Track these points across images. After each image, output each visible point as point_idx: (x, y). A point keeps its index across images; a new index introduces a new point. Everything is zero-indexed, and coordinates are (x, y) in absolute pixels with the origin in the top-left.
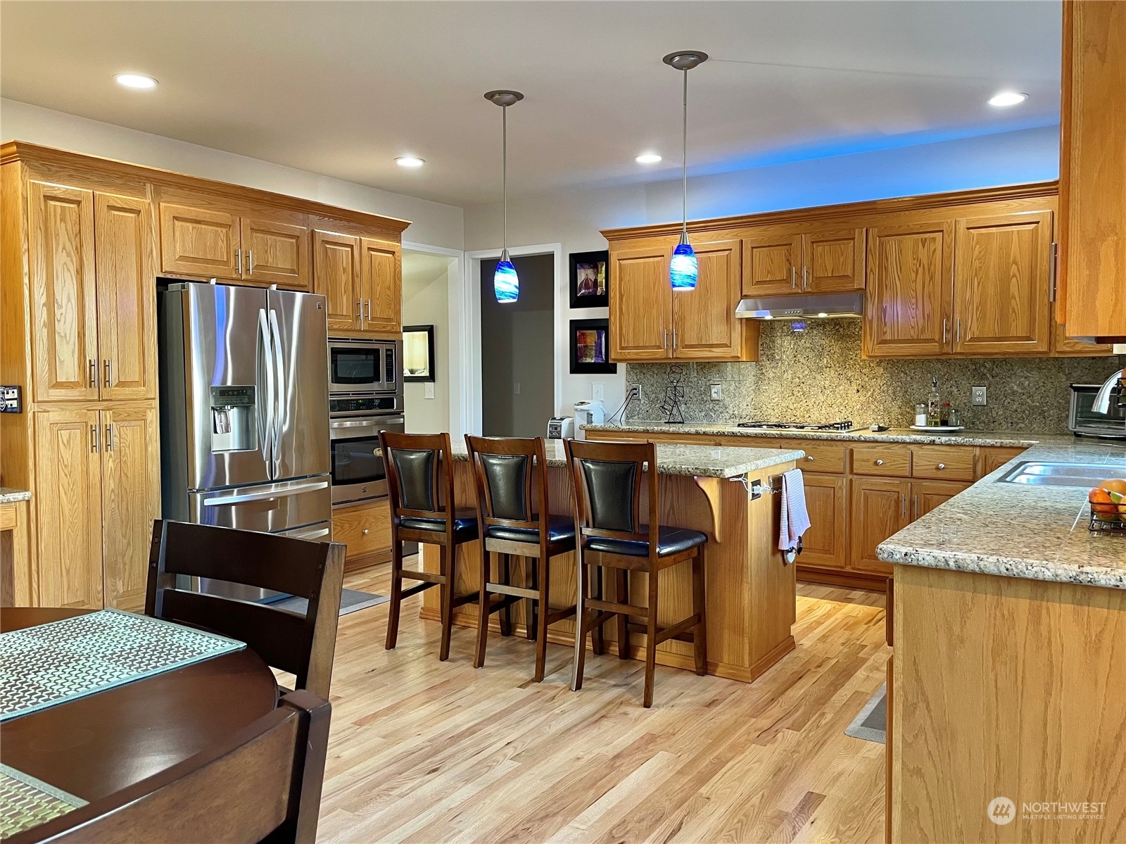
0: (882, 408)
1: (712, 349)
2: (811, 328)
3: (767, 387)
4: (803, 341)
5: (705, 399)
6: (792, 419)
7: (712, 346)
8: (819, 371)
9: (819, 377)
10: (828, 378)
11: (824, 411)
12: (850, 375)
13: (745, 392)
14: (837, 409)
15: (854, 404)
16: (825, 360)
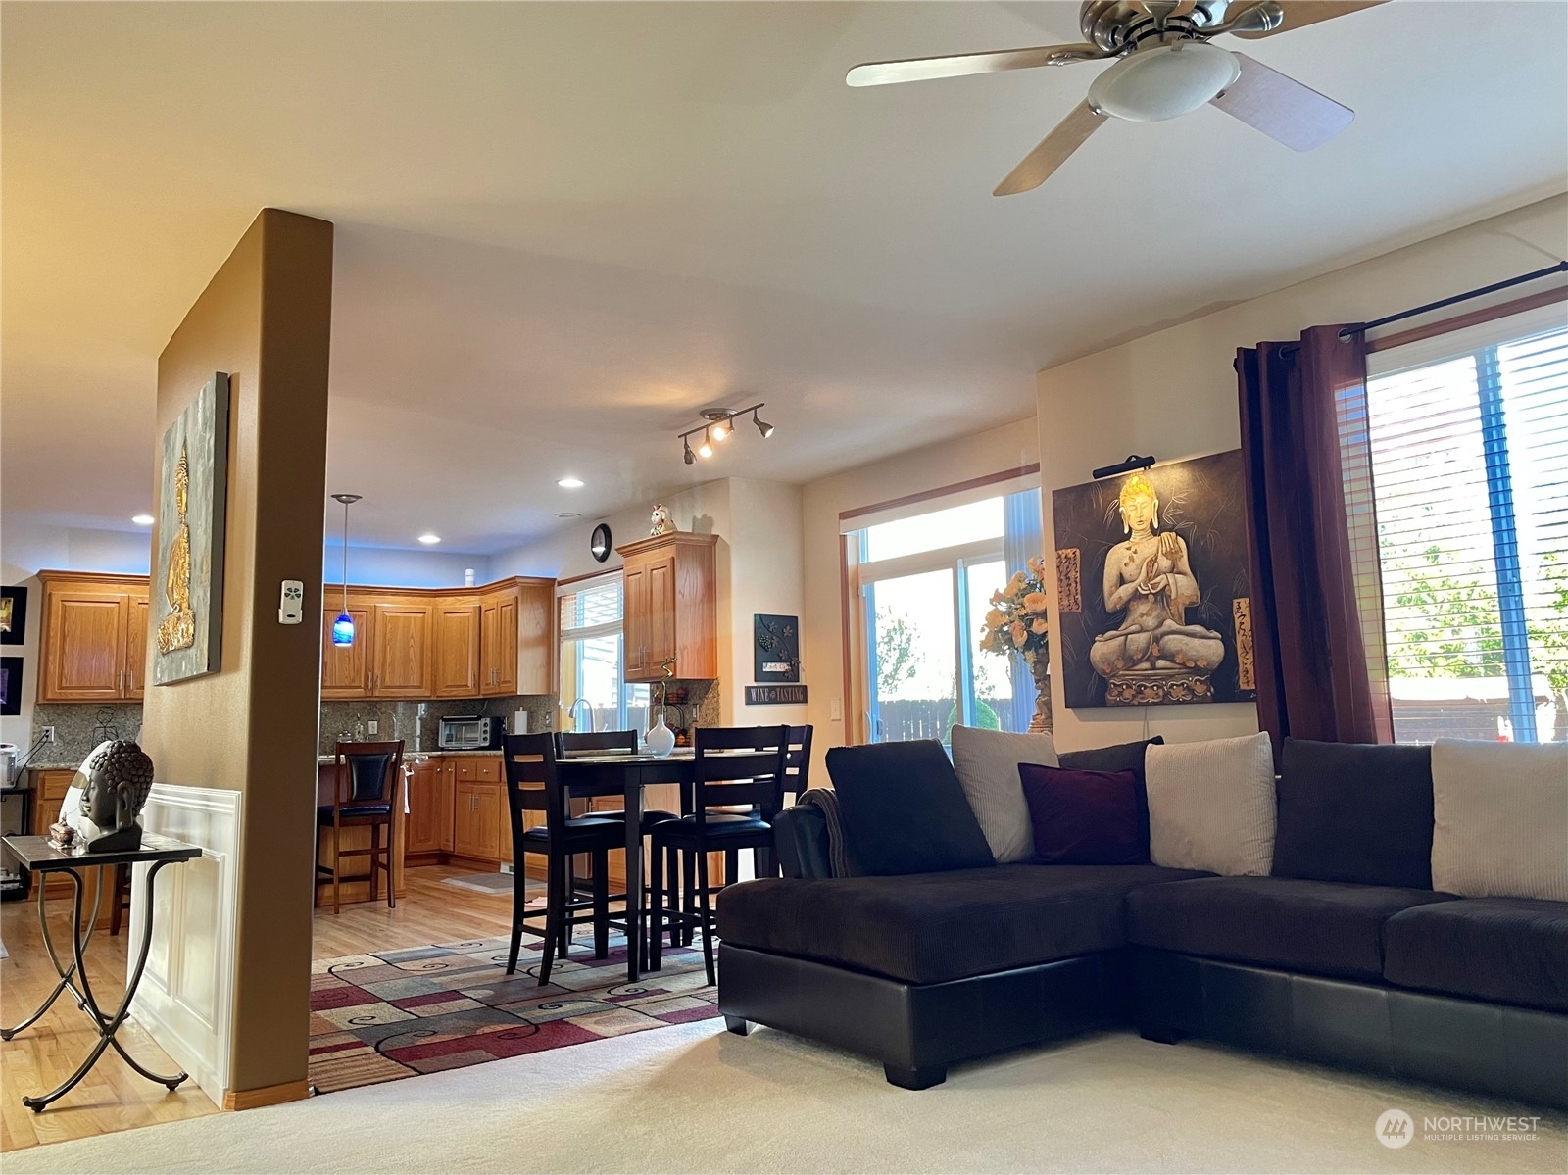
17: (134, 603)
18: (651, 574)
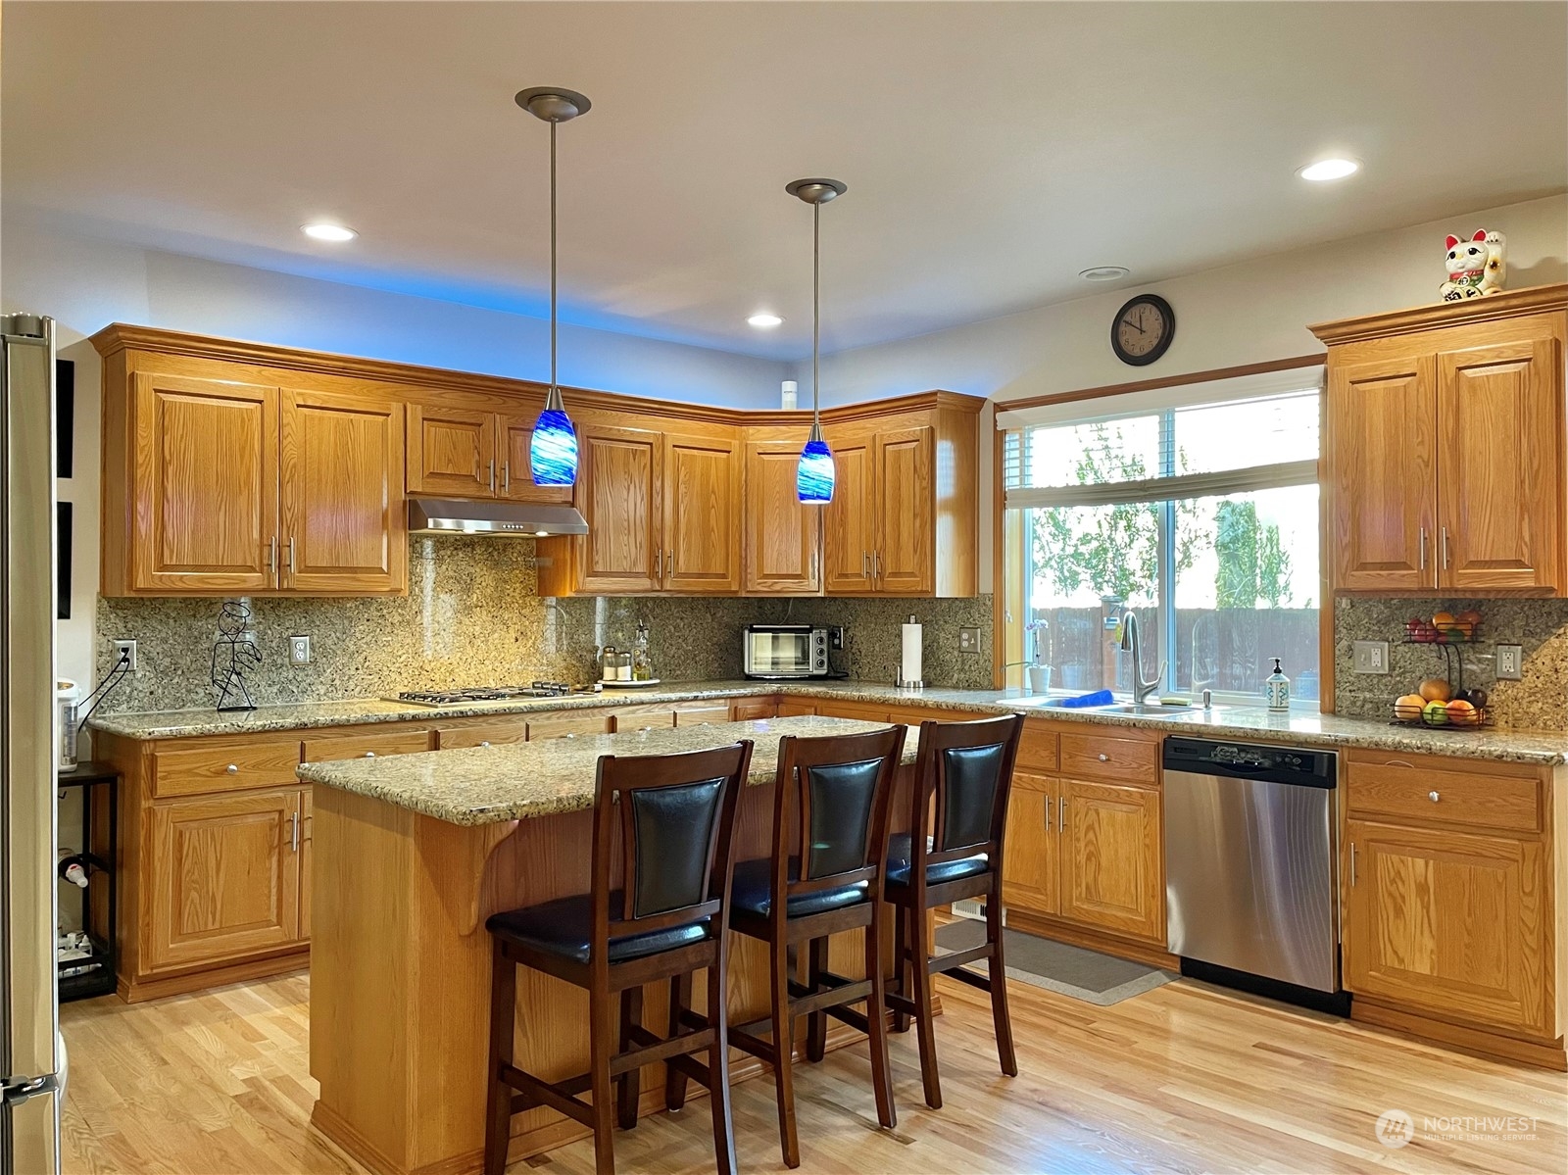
0: (545, 661)
1: (359, 575)
2: (456, 549)
3: (390, 638)
4: (444, 567)
5: (279, 661)
6: (428, 687)
7: (354, 570)
8: (466, 612)
9: (466, 620)
10: (479, 623)
11: (473, 671)
12: (506, 618)
13: (352, 648)
14: (490, 667)
15: (513, 658)
16: (475, 595)
17: (289, 405)
18: (1457, 376)
